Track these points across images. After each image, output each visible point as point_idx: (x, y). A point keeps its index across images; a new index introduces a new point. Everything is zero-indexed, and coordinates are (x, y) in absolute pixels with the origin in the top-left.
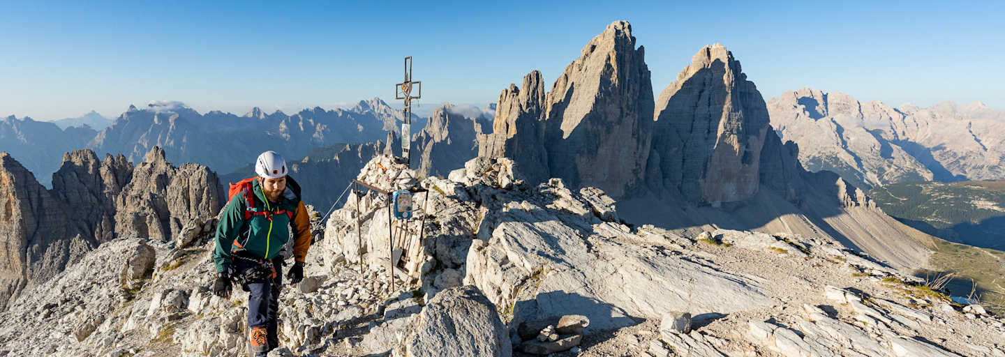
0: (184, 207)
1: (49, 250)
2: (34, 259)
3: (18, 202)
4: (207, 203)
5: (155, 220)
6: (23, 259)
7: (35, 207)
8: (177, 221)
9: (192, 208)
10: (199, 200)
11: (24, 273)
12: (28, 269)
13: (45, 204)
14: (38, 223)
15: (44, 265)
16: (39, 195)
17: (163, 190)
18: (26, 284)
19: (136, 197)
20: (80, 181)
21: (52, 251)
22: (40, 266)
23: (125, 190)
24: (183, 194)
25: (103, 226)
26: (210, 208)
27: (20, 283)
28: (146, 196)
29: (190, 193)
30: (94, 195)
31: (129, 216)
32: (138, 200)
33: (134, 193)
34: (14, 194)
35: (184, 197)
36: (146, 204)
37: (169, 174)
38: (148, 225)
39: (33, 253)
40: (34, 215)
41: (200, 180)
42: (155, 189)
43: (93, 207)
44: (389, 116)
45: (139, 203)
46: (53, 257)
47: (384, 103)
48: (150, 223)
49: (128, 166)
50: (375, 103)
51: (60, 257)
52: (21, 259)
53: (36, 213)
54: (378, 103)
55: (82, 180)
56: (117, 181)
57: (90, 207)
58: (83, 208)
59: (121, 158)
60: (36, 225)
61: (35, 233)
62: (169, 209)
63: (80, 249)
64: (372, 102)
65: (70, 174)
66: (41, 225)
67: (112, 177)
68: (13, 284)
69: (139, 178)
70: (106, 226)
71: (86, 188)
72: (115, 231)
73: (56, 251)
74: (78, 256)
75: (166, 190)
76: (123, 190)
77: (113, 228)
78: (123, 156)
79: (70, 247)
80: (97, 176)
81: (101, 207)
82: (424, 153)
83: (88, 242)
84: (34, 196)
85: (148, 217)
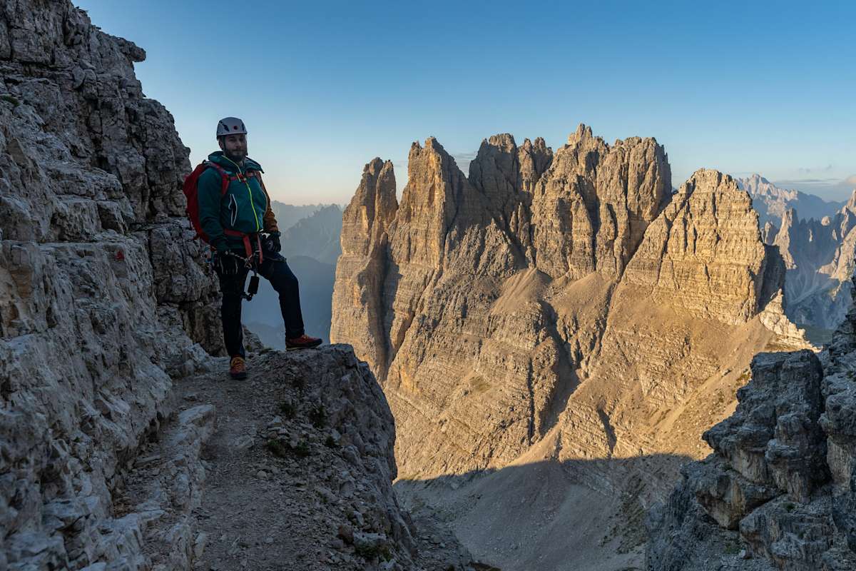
0: (620, 191)
1: (466, 238)
2: (452, 247)
3: (443, 184)
4: (652, 184)
5: (582, 206)
6: (442, 246)
7: (455, 192)
8: (609, 207)
9: (631, 192)
10: (641, 179)
11: (441, 261)
12: (446, 257)
13: (465, 190)
14: (457, 209)
15: (461, 254)
16: (460, 180)
17: (593, 171)
18: (441, 275)
19: (559, 182)
20: (498, 168)
21: (469, 240)
22: (456, 255)
23: (545, 177)
24: (620, 173)
25: (519, 217)
26: (654, 192)
27: (436, 273)
28: (572, 179)
29: (630, 170)
30: (511, 183)
31: (549, 204)
32: (561, 185)
33: (556, 178)
34: (439, 177)
35: (621, 178)
36: (572, 188)
37: (601, 152)
38: (573, 213)
39: (451, 240)
40: (454, 201)
41: (645, 152)
42: (584, 170)
43: (508, 196)
44: (775, 198)
45: (563, 189)
46: (469, 246)
47: (765, 181)
48: (576, 210)
49: (547, 151)
50: (753, 183)
51: (476, 246)
52: (440, 246)
53: (456, 199)
54: (758, 181)
55: (499, 166)
56: (535, 167)
57: (505, 195)
58: (499, 198)
59: (540, 141)
60: (455, 211)
61: (454, 220)
62: (598, 195)
63: (496, 239)
64: (748, 180)
65: (488, 160)
66: (460, 212)
67: (531, 162)
68: (428, 275)
69: (561, 161)
70: (522, 217)
71: (503, 175)
72: (532, 223)
73: (473, 239)
74: (493, 247)
75: (595, 173)
76: (543, 177)
77: (529, 220)
78: (542, 139)
79: (486, 238)
80: (515, 162)
81: (517, 197)
82: (845, 243)
83: (504, 233)
84: (456, 180)
85: (574, 204)
